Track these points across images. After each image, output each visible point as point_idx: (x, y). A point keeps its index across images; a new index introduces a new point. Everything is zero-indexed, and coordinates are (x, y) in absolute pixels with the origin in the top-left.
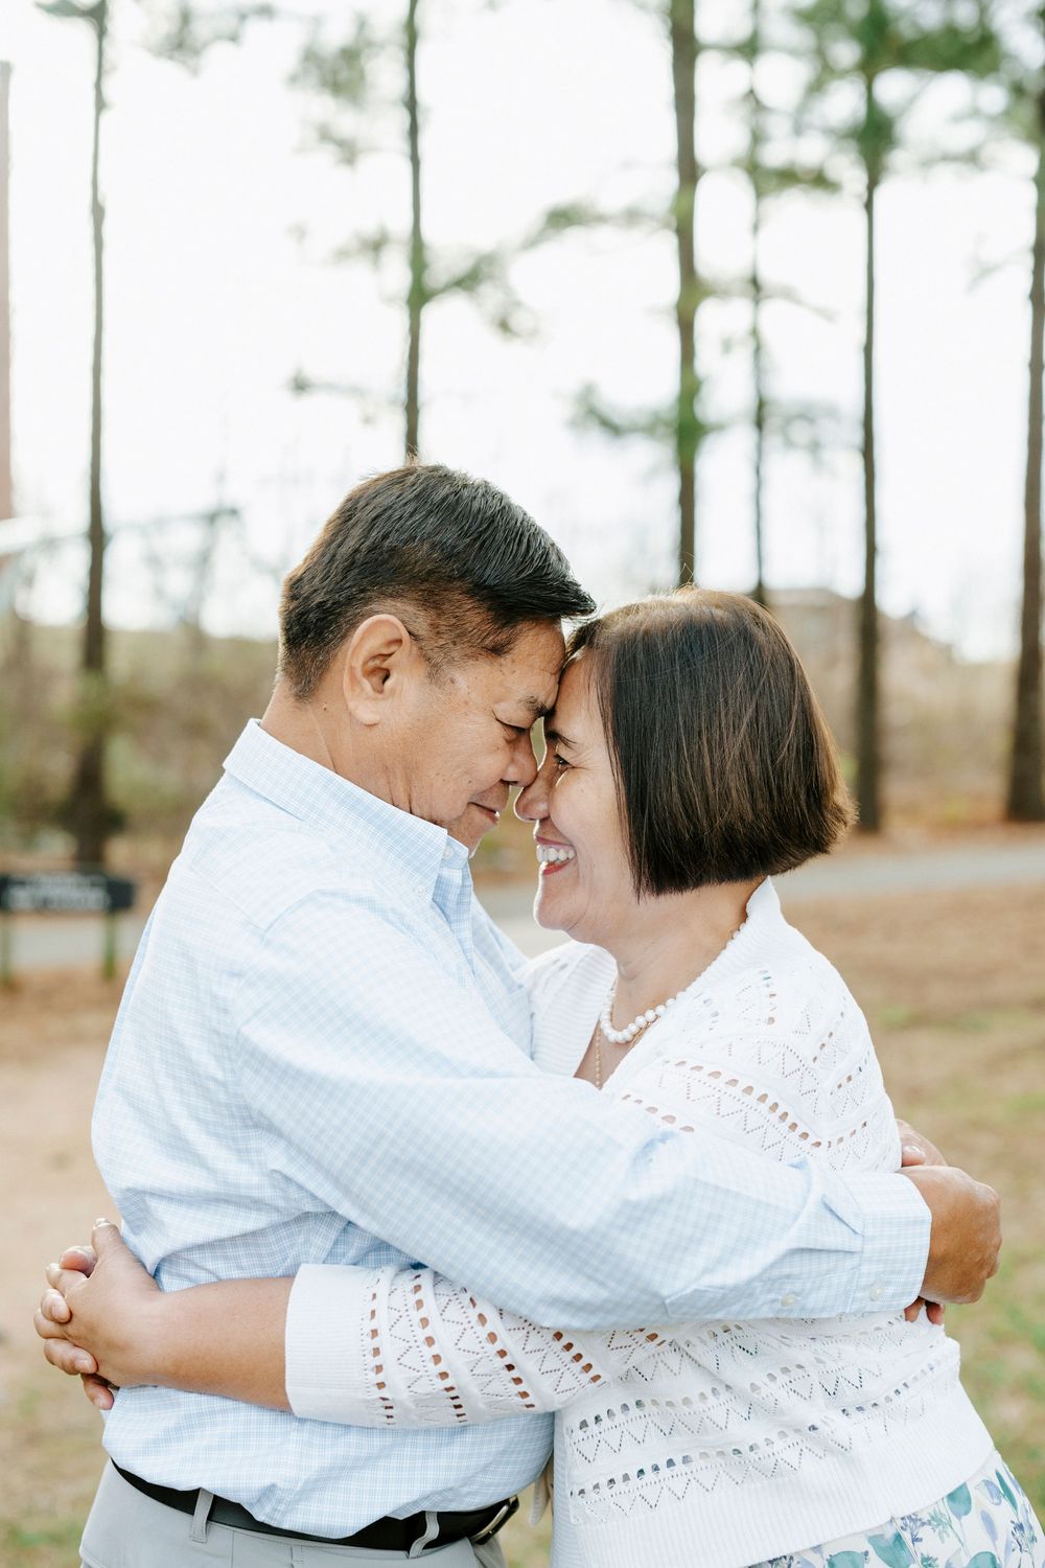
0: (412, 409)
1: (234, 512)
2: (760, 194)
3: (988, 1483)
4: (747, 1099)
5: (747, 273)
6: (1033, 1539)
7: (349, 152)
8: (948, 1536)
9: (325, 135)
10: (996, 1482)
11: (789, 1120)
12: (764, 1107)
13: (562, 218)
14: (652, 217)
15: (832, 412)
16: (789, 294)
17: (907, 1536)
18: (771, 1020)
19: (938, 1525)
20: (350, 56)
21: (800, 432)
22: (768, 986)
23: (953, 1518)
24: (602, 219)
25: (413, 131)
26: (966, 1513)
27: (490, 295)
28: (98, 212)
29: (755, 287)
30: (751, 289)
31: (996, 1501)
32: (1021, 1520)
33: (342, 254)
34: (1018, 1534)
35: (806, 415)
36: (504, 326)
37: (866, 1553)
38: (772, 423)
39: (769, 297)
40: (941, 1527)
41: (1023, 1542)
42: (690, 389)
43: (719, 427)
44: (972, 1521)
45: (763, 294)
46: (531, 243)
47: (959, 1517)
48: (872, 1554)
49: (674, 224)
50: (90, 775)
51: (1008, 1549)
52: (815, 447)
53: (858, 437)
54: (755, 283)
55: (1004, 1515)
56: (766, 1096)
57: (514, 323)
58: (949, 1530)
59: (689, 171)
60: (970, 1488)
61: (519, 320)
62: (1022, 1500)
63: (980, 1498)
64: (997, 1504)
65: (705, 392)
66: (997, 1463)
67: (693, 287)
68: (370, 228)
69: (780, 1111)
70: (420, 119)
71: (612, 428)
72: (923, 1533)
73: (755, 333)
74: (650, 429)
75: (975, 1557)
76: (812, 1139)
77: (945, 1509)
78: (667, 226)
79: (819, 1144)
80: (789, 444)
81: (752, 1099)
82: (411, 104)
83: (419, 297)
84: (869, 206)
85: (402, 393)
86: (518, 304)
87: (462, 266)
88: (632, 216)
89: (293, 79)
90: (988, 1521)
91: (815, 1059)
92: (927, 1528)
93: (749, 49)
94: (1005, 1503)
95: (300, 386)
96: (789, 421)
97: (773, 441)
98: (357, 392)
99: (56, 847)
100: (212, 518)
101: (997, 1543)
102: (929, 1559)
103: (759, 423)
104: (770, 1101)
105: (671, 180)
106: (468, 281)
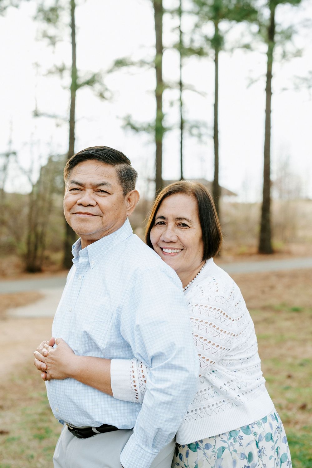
1: (14, 153)
3: (272, 415)
4: (214, 311)
5: (178, 81)
6: (282, 431)
7: (53, 40)
8: (261, 428)
9: (45, 35)
10: (274, 415)
11: (226, 315)
12: (219, 312)
13: (120, 63)
14: (148, 64)
15: (205, 125)
16: (191, 88)
17: (250, 427)
18: (217, 291)
19: (259, 424)
20: (53, 10)
21: (195, 131)
22: (215, 282)
23: (262, 423)
24: (132, 64)
25: (73, 34)
26: (266, 422)
27: (97, 86)
30: (179, 86)
31: (273, 420)
32: (279, 426)
33: (50, 72)
34: (278, 429)
35: (197, 126)
36: (102, 96)
37: (239, 431)
38: (187, 126)
39: (185, 89)
40: (259, 425)
41: (279, 431)
42: (160, 118)
43: (170, 129)
44: (267, 424)
45: (183, 88)
46: (110, 71)
47: (264, 423)
48: (241, 431)
49: (155, 65)
51: (275, 433)
52: (200, 136)
53: (212, 133)
54: (181, 84)
55: (275, 424)
56: (219, 309)
57: (105, 95)
58: (261, 426)
59: (160, 48)
60: (267, 417)
61: (107, 94)
62: (280, 421)
63: (270, 419)
64: (274, 421)
65: (165, 118)
66: (275, 411)
67: (161, 85)
68: (59, 65)
69: (223, 313)
70: (76, 31)
71: (135, 129)
72: (255, 426)
73: (180, 100)
74: (146, 129)
75: (267, 434)
76: (232, 319)
77: (261, 421)
78: (152, 66)
79: (233, 320)
80: (192, 135)
81: (216, 311)
82: (73, 25)
83: (75, 87)
84: (216, 61)
85: (68, 117)
86: (107, 89)
87: (88, 77)
88: (142, 63)
89: (35, 18)
90: (271, 425)
91: (229, 299)
92: (256, 425)
93: (180, 12)
94: (276, 421)
95: (36, 114)
96: (192, 127)
98: (54, 117)
100: (7, 155)
101: (273, 431)
102: (256, 433)
103: (182, 127)
104: (220, 311)
105: (154, 52)
106: (90, 82)
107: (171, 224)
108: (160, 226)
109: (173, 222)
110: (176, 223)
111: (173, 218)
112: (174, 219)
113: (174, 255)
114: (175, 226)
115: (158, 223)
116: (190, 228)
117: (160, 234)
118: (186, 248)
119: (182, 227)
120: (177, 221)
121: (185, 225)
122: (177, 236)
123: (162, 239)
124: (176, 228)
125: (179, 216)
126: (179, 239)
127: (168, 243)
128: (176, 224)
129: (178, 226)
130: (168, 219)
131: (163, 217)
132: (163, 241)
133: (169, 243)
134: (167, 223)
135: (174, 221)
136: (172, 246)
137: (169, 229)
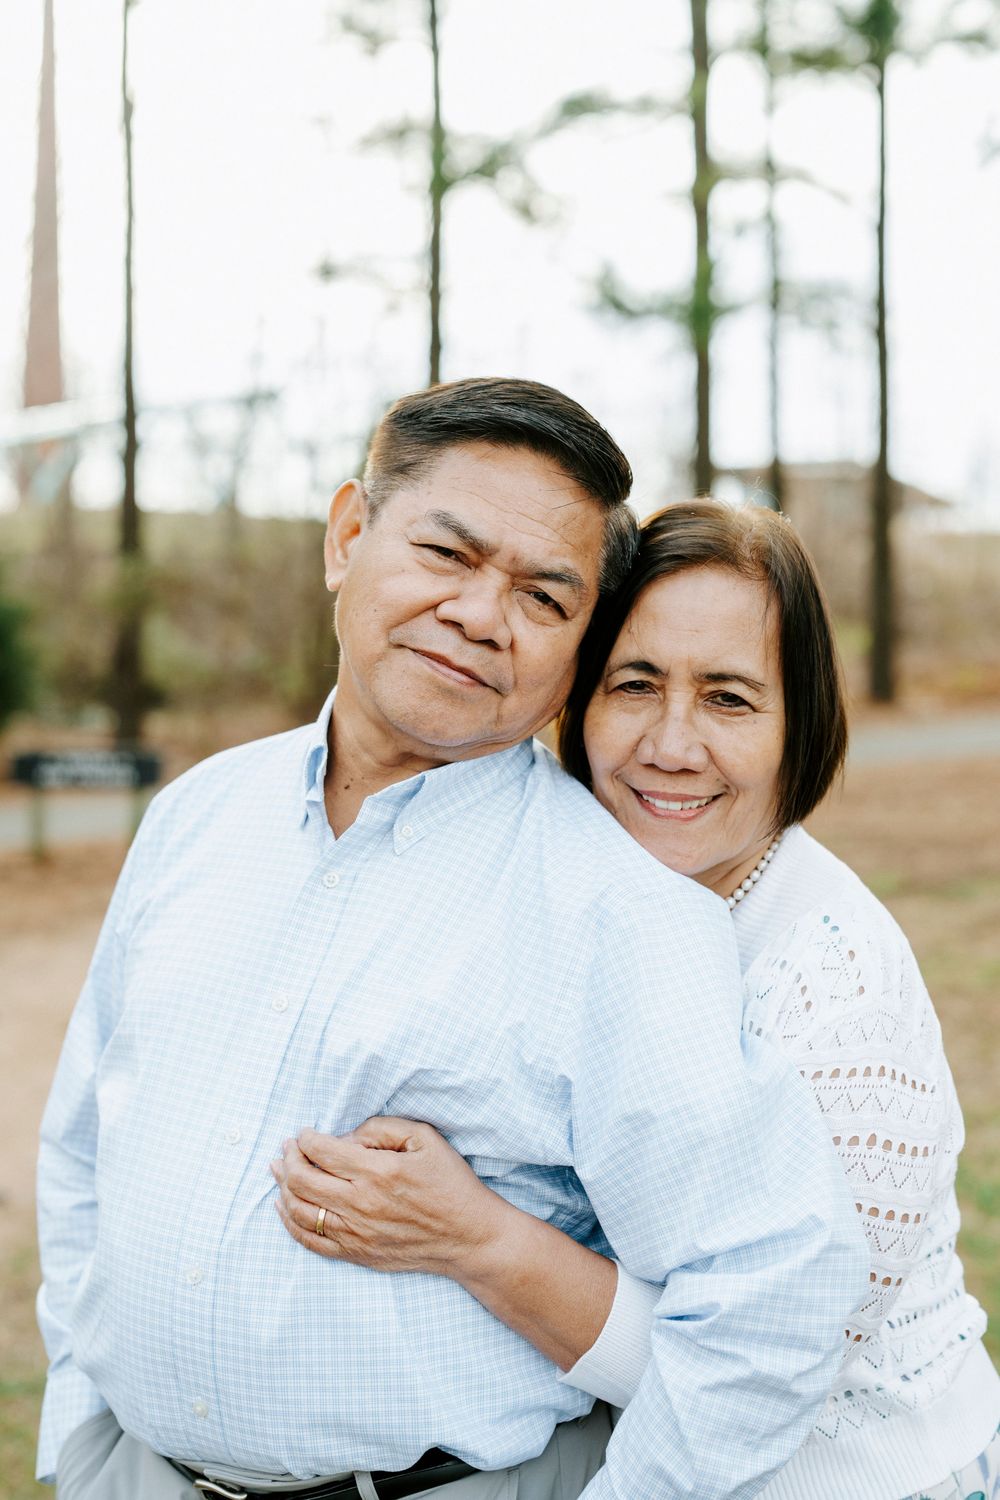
0: (435, 295)
1: (271, 396)
2: (772, 75)
5: (761, 155)
7: (374, 41)
9: (349, 24)
13: (577, 107)
14: (665, 105)
15: (843, 291)
16: (802, 176)
21: (815, 311)
24: (615, 107)
25: (433, 21)
27: (510, 182)
28: (128, 109)
29: (769, 170)
30: (767, 172)
33: (368, 142)
35: (821, 294)
36: (525, 211)
38: (787, 302)
39: (784, 178)
42: (705, 275)
43: (732, 309)
45: (777, 176)
46: (549, 129)
49: (688, 109)
50: (128, 653)
52: (831, 326)
53: (871, 315)
54: (769, 165)
57: (534, 208)
59: (702, 53)
61: (541, 205)
67: (707, 172)
71: (624, 310)
73: (770, 220)
74: (663, 312)
78: (681, 111)
80: (804, 322)
83: (440, 185)
84: (880, 87)
85: (426, 277)
86: (538, 190)
88: (645, 105)
95: (327, 272)
96: (804, 301)
97: (789, 321)
99: (97, 723)
100: (249, 402)
103: (774, 302)
105: (687, 66)
106: (488, 169)
107: (680, 697)
108: (631, 699)
109: (691, 689)
110: (699, 690)
111: (692, 674)
112: (695, 678)
113: (693, 817)
114: (695, 703)
115: (624, 687)
116: (754, 709)
117: (635, 737)
118: (734, 793)
119: (724, 709)
120: (708, 683)
121: (735, 700)
122: (706, 748)
123: (647, 753)
124: (701, 709)
125: (716, 668)
126: (712, 757)
127: (670, 773)
128: (702, 696)
129: (709, 703)
130: (672, 670)
131: (646, 667)
132: (651, 766)
133: (674, 777)
134: (662, 688)
135: (693, 686)
136: (683, 786)
137: (676, 719)
